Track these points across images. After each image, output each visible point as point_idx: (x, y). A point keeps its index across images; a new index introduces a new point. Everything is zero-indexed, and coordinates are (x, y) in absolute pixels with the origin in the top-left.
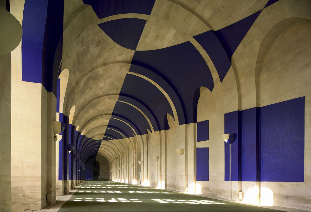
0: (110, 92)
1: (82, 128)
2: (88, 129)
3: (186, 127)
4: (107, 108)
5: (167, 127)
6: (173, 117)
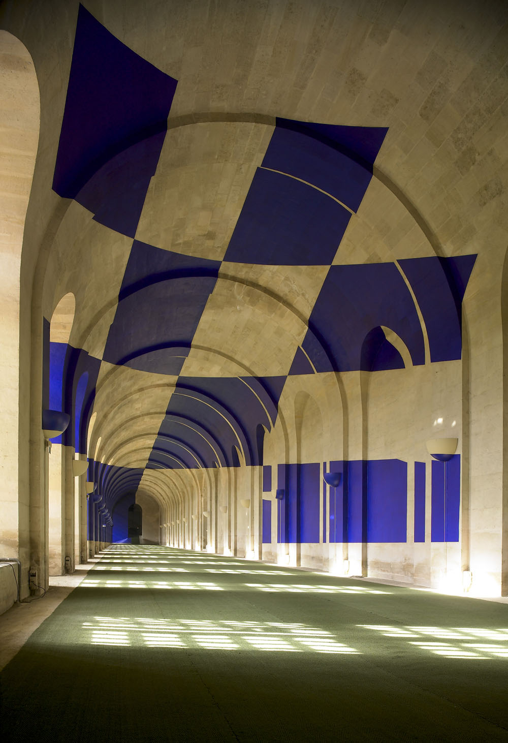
0: (152, 411)
1: (108, 459)
2: (119, 455)
3: (253, 470)
4: (150, 427)
5: (237, 464)
6: (241, 452)
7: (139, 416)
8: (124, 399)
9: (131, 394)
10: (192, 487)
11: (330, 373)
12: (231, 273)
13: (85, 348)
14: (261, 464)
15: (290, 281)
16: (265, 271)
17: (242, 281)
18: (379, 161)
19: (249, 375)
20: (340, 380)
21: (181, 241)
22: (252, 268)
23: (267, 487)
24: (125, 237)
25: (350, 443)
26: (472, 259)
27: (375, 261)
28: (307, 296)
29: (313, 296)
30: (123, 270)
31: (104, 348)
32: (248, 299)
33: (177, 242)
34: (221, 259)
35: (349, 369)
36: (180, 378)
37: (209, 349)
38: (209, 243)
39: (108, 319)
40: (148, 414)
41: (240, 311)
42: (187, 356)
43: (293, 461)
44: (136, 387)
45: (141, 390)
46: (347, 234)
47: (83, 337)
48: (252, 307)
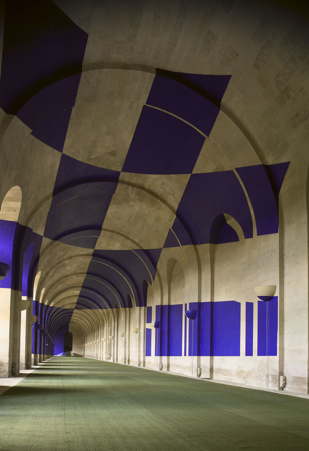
0: (77, 272)
1: (50, 302)
2: (58, 300)
3: (140, 310)
4: (77, 282)
5: (131, 306)
6: (133, 297)
7: (69, 275)
8: (60, 263)
9: (64, 260)
10: (103, 321)
11: (190, 245)
12: (127, 180)
13: (30, 226)
14: (145, 305)
15: (165, 185)
16: (148, 178)
17: (134, 185)
18: (223, 100)
19: (138, 248)
20: (196, 251)
21: (93, 157)
22: (140, 176)
23: (149, 320)
24: (56, 151)
25: (202, 291)
26: (286, 165)
27: (220, 170)
28: (176, 195)
29: (179, 195)
30: (56, 174)
31: (44, 228)
32: (137, 197)
33: (91, 157)
34: (120, 170)
35: (202, 243)
36: (95, 250)
37: (113, 232)
38: (112, 159)
39: (46, 208)
40: (75, 274)
41: (133, 206)
42: (99, 236)
43: (166, 303)
44: (67, 256)
45: (70, 258)
46: (202, 152)
47: (29, 219)
48: (140, 203)
